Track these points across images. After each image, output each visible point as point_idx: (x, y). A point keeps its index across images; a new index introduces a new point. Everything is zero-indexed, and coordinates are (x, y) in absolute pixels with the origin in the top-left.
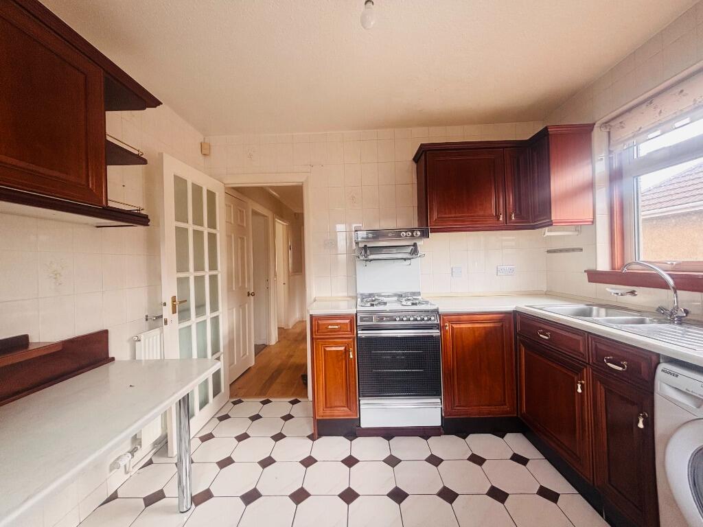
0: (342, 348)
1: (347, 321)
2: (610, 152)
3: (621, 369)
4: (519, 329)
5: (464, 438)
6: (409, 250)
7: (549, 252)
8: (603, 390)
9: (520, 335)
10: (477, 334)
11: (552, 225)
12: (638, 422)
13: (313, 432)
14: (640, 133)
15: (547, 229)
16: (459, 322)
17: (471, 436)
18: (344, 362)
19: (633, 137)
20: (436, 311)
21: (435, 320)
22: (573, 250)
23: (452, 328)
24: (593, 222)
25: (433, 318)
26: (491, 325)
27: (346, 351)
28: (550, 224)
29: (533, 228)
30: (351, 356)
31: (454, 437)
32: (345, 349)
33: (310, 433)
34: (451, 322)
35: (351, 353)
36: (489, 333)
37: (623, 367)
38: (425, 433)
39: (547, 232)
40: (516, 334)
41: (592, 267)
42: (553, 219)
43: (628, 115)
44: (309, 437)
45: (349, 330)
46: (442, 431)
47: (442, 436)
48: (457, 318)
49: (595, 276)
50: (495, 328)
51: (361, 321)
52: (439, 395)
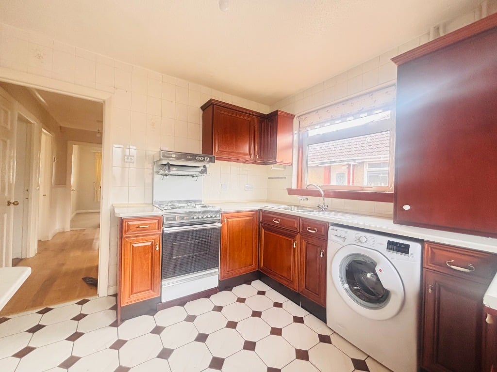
0: (150, 243)
1: (156, 221)
2: (299, 131)
3: (314, 232)
4: (261, 219)
5: (231, 290)
6: (200, 169)
7: (269, 178)
8: (305, 243)
9: (261, 223)
10: (241, 224)
11: (276, 163)
12: (320, 255)
13: (115, 319)
14: (312, 125)
15: (273, 165)
16: (232, 217)
17: (234, 289)
18: (150, 254)
19: (309, 126)
20: (219, 211)
21: (219, 217)
22: (281, 178)
23: (228, 221)
24: (292, 164)
25: (218, 216)
26: (248, 218)
27: (153, 245)
28: (275, 163)
29: (265, 164)
30: (157, 249)
31: (225, 291)
32: (152, 244)
33: (111, 322)
34: (228, 218)
35: (157, 246)
36: (247, 222)
37: (315, 231)
38: (207, 294)
39: (272, 167)
40: (260, 222)
41: (290, 187)
42: (277, 160)
43: (308, 115)
44: (112, 325)
45: (157, 228)
46: (218, 290)
47: (218, 293)
48: (231, 215)
49: (291, 192)
50: (250, 219)
51: (166, 221)
52: (217, 267)
